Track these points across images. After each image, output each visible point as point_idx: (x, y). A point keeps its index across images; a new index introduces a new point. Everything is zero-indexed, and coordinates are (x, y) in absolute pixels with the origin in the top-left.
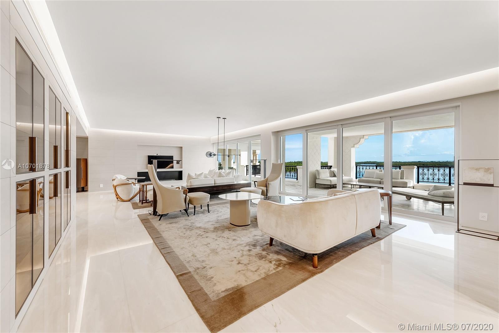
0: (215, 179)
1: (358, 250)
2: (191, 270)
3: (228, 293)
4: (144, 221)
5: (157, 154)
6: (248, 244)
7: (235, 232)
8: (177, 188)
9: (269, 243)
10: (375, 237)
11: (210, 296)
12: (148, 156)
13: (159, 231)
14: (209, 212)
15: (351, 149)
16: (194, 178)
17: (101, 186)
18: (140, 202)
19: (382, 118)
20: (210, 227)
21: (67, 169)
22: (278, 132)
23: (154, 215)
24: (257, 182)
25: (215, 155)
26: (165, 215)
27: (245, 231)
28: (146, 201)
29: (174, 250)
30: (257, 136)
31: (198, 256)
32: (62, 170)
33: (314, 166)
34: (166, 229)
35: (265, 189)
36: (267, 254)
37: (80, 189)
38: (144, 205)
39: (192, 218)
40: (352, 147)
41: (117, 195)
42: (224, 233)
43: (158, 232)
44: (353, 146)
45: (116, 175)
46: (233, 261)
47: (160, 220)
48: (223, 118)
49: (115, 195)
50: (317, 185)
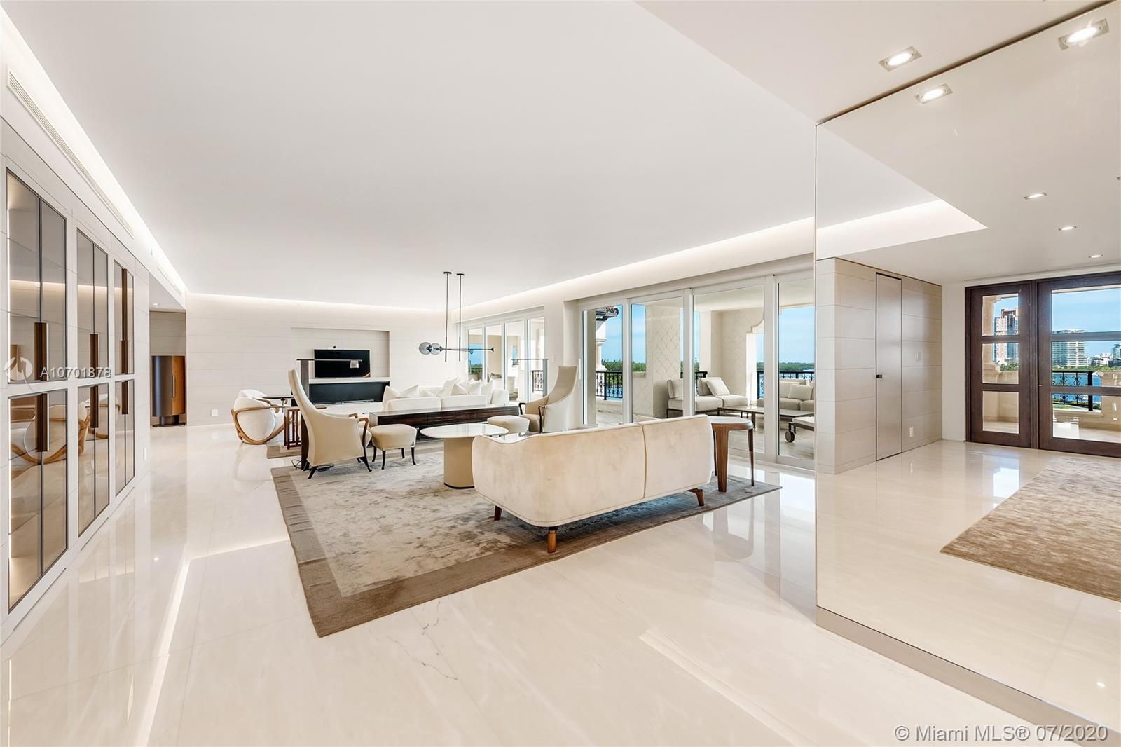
0: (444, 398)
1: (651, 527)
2: (328, 555)
3: (375, 587)
4: (281, 479)
5: (335, 347)
6: (456, 518)
7: (444, 498)
8: (350, 416)
9: (494, 515)
10: (703, 505)
11: (342, 591)
12: (315, 351)
13: (300, 496)
14: (414, 464)
15: (746, 337)
16: (398, 396)
17: (215, 413)
18: (285, 445)
19: (760, 277)
20: (403, 489)
21: (124, 377)
22: (578, 301)
23: (302, 469)
24: (524, 404)
25: (441, 349)
26: (325, 469)
27: (464, 497)
28: (297, 444)
29: (314, 526)
30: (537, 310)
31: (353, 536)
32: (111, 380)
33: (665, 372)
34: (316, 494)
35: (536, 417)
36: (480, 533)
37: (171, 420)
38: (292, 450)
39: (377, 474)
40: (748, 332)
41: (239, 430)
42: (421, 500)
43: (299, 498)
44: (750, 330)
45: (245, 391)
46: (411, 543)
47: (310, 477)
48: (458, 274)
49: (236, 433)
50: (669, 412)
